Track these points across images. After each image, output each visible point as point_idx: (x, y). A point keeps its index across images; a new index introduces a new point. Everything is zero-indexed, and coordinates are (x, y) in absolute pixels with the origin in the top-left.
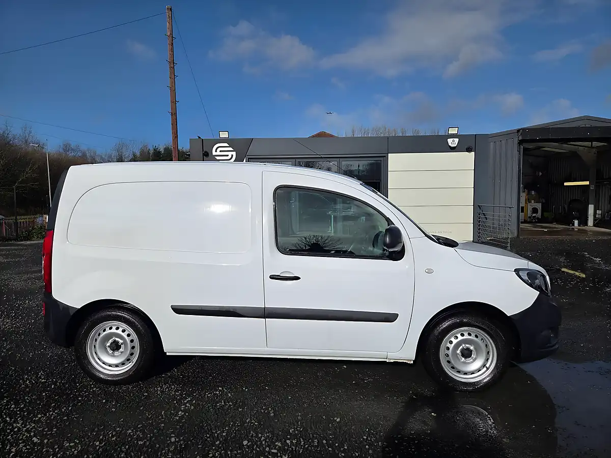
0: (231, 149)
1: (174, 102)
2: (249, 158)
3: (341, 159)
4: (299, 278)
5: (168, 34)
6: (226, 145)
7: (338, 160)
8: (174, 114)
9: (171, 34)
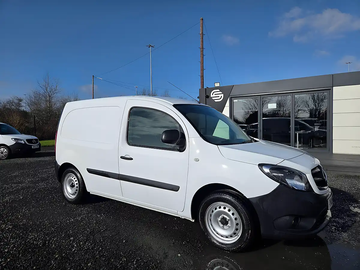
0: (221, 93)
1: (203, 70)
2: (231, 98)
3: (294, 94)
4: (132, 159)
5: (201, 33)
6: (218, 90)
7: (291, 94)
8: (202, 77)
9: (202, 33)
